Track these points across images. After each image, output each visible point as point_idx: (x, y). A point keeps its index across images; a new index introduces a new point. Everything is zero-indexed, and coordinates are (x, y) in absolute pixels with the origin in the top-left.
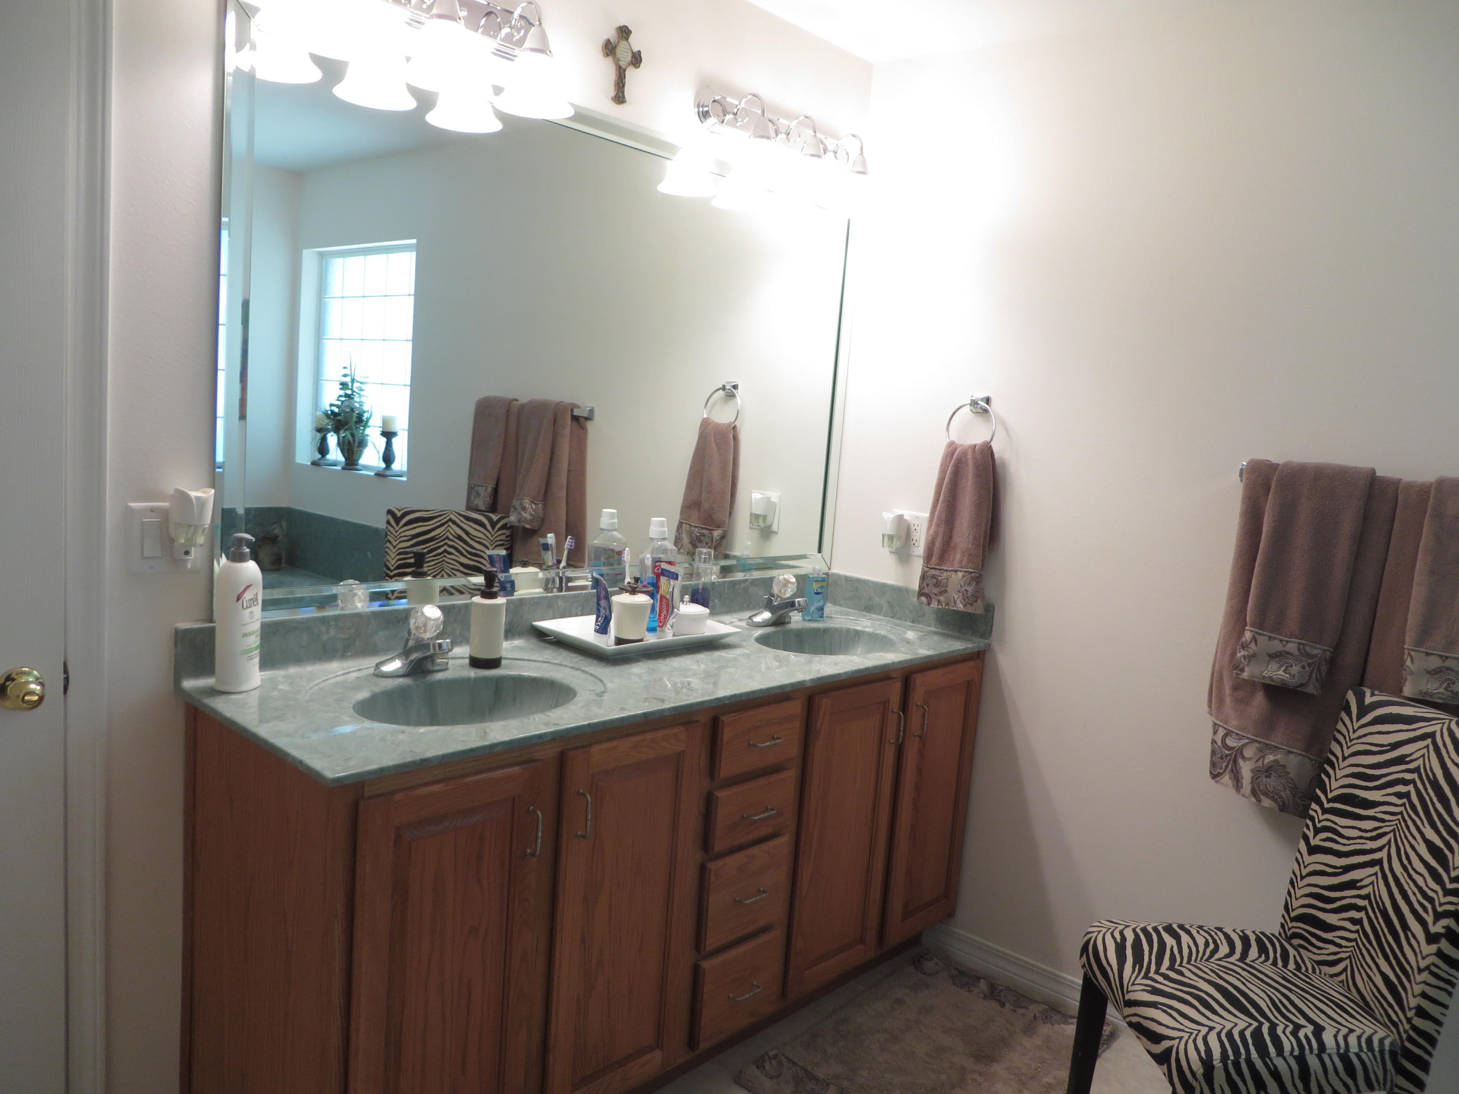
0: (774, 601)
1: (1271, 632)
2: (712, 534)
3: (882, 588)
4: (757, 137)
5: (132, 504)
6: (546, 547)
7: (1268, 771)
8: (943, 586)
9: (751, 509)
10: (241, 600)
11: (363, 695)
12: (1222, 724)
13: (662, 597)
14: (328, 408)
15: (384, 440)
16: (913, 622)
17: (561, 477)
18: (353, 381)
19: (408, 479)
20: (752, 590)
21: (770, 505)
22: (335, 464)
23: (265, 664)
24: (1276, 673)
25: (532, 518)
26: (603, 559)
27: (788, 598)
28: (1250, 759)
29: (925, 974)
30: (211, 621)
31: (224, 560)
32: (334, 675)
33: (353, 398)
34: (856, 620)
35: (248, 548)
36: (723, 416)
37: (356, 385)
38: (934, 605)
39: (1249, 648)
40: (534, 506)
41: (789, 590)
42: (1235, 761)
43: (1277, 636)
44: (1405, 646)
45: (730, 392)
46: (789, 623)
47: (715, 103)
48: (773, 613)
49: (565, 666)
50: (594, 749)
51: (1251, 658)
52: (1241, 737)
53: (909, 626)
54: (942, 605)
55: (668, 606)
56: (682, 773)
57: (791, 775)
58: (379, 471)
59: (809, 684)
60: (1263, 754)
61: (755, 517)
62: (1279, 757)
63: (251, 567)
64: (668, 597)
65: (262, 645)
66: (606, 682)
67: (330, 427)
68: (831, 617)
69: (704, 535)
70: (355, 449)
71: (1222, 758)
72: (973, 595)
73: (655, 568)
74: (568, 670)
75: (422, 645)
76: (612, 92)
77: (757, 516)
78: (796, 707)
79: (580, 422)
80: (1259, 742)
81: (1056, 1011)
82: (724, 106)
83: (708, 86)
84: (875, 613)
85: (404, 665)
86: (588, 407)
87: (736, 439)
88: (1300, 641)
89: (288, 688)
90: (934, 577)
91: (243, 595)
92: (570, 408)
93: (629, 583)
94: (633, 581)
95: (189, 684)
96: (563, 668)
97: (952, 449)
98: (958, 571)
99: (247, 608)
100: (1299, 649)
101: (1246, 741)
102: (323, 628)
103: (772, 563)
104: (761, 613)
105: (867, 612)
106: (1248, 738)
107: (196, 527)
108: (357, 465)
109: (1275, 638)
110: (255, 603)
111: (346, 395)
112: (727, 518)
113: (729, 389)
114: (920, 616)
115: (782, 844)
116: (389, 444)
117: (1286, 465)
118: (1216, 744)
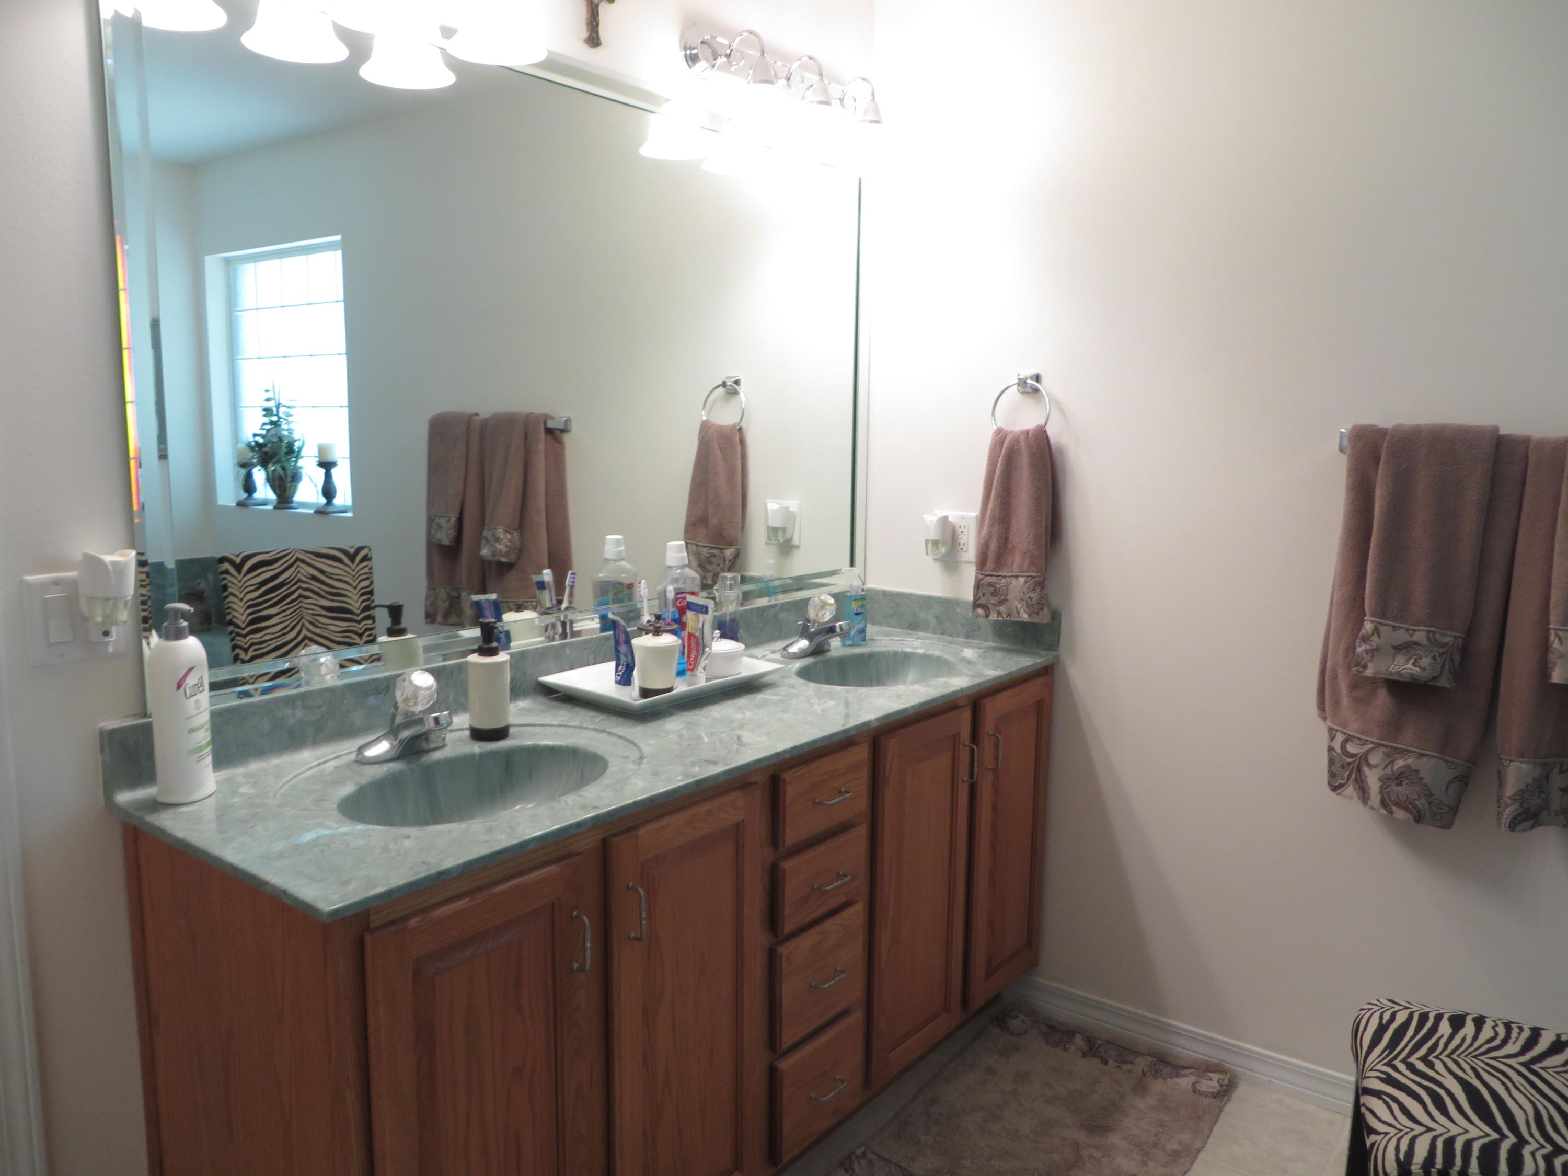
0: (811, 627)
1: (1394, 621)
2: (722, 553)
3: (928, 601)
4: (757, 82)
5: (30, 578)
6: (541, 585)
7: (1398, 778)
8: (1002, 595)
9: (767, 520)
10: (182, 688)
11: (348, 789)
12: (1339, 728)
13: (690, 635)
14: (251, 439)
15: (322, 471)
16: (967, 637)
17: (539, 501)
18: (278, 406)
19: (354, 514)
20: (783, 616)
21: (789, 516)
22: (264, 503)
23: (221, 761)
24: (1404, 667)
25: (508, 550)
26: (611, 595)
27: (827, 623)
28: (1376, 766)
29: (1012, 1034)
30: (145, 715)
31: (155, 638)
32: (307, 767)
33: (279, 426)
34: (902, 640)
35: (185, 621)
36: (725, 417)
37: (282, 410)
38: (993, 617)
39: (1371, 641)
40: (509, 536)
41: (828, 613)
42: (1359, 770)
43: (1402, 625)
44: (1550, 626)
45: (731, 389)
46: (828, 650)
47: (704, 46)
48: (811, 640)
49: (586, 728)
50: (643, 831)
51: (1373, 652)
52: (1364, 742)
53: (964, 643)
54: (1002, 617)
55: (697, 644)
56: (743, 846)
57: (862, 831)
58: (319, 508)
59: (874, 725)
60: (1392, 759)
61: (773, 531)
62: (1410, 761)
63: (192, 646)
64: (697, 634)
65: (213, 741)
66: (640, 745)
67: (255, 461)
68: (873, 640)
69: (714, 556)
70: (289, 485)
71: (1342, 767)
72: (1038, 603)
73: (676, 602)
74: (591, 734)
75: (413, 720)
76: (585, 34)
77: (775, 530)
78: (862, 753)
79: (555, 435)
80: (1387, 746)
81: (1165, 1062)
82: (714, 48)
83: (694, 24)
84: (921, 631)
85: (393, 746)
86: (563, 417)
87: (742, 442)
88: (1429, 629)
89: (251, 791)
90: (990, 585)
91: (185, 680)
92: (543, 420)
93: (649, 622)
94: (653, 619)
95: (124, 797)
96: (584, 732)
97: (1000, 437)
98: (1019, 576)
99: (191, 696)
100: (1429, 639)
101: (1371, 746)
102: (289, 712)
103: (800, 583)
104: (797, 641)
105: (912, 630)
106: (1372, 743)
107: (116, 600)
108: (292, 502)
109: (1400, 628)
110: (201, 689)
111: (272, 423)
112: (740, 535)
113: (730, 385)
114: (975, 631)
115: (856, 914)
116: (328, 476)
117: (1396, 429)
118: (1335, 751)
